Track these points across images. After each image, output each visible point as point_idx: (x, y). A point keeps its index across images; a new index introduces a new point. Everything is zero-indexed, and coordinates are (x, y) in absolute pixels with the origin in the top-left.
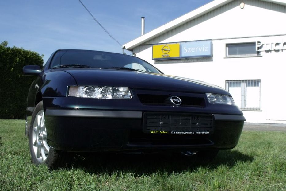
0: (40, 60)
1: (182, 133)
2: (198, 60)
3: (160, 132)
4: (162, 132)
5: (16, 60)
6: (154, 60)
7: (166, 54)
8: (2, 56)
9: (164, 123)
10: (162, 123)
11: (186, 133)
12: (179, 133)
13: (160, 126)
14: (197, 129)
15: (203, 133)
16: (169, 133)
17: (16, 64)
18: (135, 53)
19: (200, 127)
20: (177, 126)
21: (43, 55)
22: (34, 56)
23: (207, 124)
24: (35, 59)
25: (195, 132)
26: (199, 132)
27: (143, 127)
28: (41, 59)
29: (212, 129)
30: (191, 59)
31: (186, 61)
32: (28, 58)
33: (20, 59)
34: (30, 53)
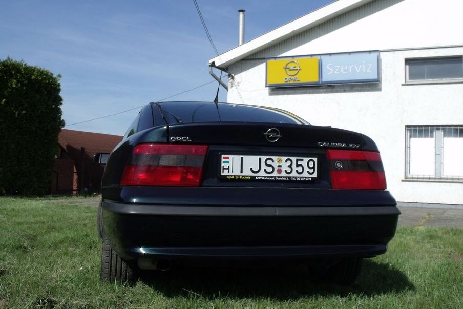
0: (54, 84)
2: (352, 88)
5: (12, 85)
6: (268, 88)
7: (293, 78)
17: (11, 92)
18: (233, 75)
21: (60, 76)
22: (45, 76)
24: (46, 83)
28: (56, 82)
30: (339, 86)
31: (329, 90)
32: (34, 81)
33: (18, 82)
34: (36, 72)
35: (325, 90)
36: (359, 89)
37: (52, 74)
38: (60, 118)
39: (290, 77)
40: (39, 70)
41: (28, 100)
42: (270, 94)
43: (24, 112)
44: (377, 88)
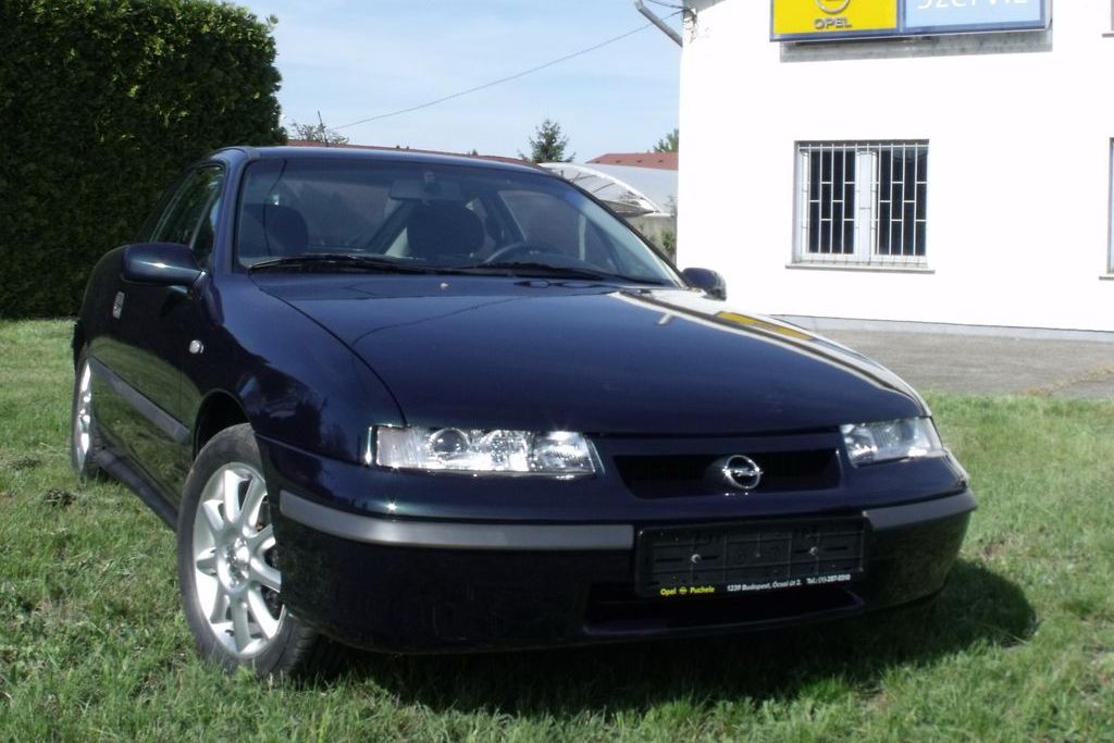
0: (258, 43)
1: (762, 587)
3: (692, 589)
4: (697, 591)
5: (153, 50)
6: (778, 44)
7: (834, 17)
8: (90, 30)
9: (703, 558)
10: (696, 559)
11: (776, 585)
12: (753, 587)
13: (691, 568)
14: (813, 569)
15: (832, 579)
16: (721, 589)
17: (152, 67)
18: (694, 10)
19: (821, 562)
20: (743, 566)
21: (274, 20)
22: (234, 24)
23: (845, 548)
24: (239, 41)
25: (804, 581)
26: (817, 577)
27: (637, 578)
28: (263, 36)
29: (861, 562)
30: (950, 38)
31: (926, 48)
32: (207, 38)
33: (168, 41)
34: (213, 13)
35: (914, 48)
36: (999, 45)
37: (254, 17)
38: (275, 123)
39: (829, 16)
40: (220, 11)
41: (195, 83)
42: (784, 59)
43: (184, 114)
44: (1041, 43)
